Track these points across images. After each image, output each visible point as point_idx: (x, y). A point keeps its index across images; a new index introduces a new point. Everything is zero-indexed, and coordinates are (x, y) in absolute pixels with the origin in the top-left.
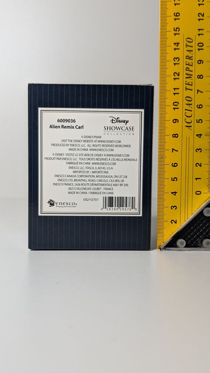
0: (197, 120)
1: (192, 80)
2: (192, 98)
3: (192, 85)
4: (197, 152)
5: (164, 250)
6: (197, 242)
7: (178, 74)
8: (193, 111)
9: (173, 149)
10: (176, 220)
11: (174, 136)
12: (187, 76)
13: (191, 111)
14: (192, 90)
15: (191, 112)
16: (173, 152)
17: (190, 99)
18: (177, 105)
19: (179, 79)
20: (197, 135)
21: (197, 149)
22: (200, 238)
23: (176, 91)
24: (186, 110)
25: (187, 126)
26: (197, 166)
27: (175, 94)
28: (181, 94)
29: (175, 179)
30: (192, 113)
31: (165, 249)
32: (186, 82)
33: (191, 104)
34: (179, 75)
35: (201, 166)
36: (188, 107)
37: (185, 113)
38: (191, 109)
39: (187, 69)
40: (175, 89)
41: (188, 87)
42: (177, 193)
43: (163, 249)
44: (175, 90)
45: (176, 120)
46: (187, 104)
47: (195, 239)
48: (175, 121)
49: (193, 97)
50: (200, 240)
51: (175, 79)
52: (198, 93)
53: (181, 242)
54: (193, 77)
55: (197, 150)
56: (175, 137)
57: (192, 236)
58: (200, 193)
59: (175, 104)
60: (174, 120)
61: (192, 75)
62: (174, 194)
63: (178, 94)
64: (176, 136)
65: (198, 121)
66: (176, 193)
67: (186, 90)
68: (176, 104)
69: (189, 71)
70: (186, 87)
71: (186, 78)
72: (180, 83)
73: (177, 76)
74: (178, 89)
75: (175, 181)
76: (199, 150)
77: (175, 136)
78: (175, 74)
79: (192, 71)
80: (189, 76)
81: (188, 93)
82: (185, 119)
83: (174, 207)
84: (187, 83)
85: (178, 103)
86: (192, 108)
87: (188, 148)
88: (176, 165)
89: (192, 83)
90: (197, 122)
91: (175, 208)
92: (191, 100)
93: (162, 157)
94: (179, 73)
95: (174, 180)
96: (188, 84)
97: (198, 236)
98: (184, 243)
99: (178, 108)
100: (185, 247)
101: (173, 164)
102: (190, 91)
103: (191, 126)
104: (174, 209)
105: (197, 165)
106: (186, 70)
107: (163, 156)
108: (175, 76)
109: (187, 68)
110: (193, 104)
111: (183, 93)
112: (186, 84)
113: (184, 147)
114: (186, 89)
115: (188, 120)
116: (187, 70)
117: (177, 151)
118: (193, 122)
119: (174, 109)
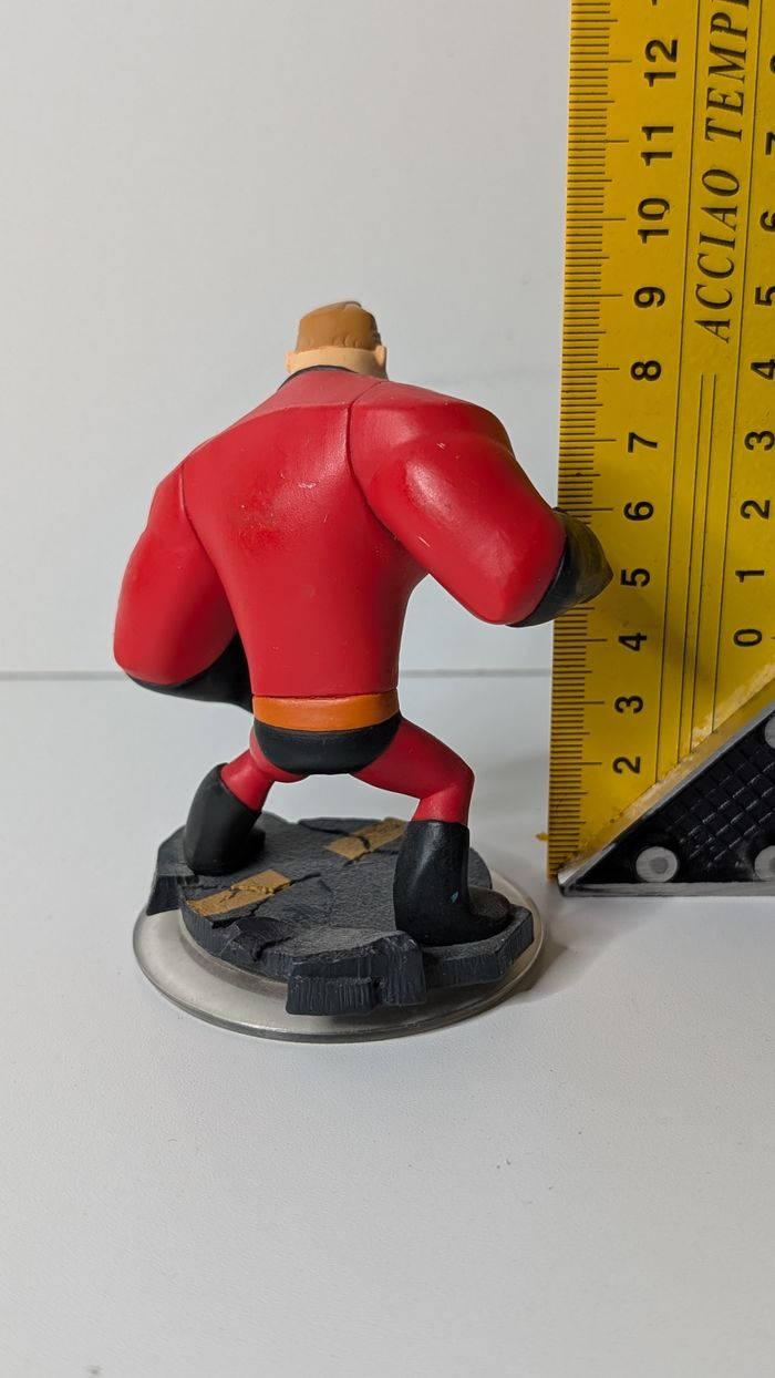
0: (758, 290)
1: (743, 79)
2: (735, 175)
3: (740, 109)
4: (751, 447)
5: (576, 893)
6: (732, 855)
7: (670, 50)
8: (740, 245)
9: (633, 436)
10: (638, 760)
11: (639, 371)
12: (719, 60)
13: (732, 244)
14: (739, 134)
15: (729, 249)
16: (631, 448)
17: (730, 185)
18: (660, 216)
19: (672, 75)
20: (756, 366)
21: (752, 435)
22: (747, 838)
23: (659, 142)
24: (703, 238)
25: (706, 323)
26: (747, 516)
27: (648, 156)
28: (681, 156)
29: (641, 578)
30: (737, 254)
31: (581, 889)
32: (710, 90)
33: (734, 211)
34: (673, 56)
35: (766, 514)
36: (715, 227)
37: (701, 255)
38: (727, 234)
39: (719, 22)
40: (649, 130)
41: (723, 118)
42: (644, 638)
43: (572, 888)
44: (649, 138)
45: (651, 290)
46: (712, 211)
47: (723, 841)
48: (645, 297)
49: (742, 174)
50: (746, 845)
51: (652, 76)
52: (769, 150)
53: (656, 860)
54: (749, 65)
55: (753, 441)
56: (645, 374)
57: (710, 829)
58: (754, 637)
59: (648, 209)
60: (639, 293)
61: (743, 55)
62: (633, 643)
63: (669, 155)
64: (652, 370)
65: (763, 297)
66: (639, 638)
67: (707, 137)
68: (652, 208)
69: (730, 30)
70: (708, 120)
71: (713, 70)
72: (677, 101)
73: (662, 64)
74: (670, 129)
75: (639, 584)
76: (760, 436)
77: (646, 370)
78: (655, 50)
79: (744, 33)
80: (729, 61)
81: (722, 152)
82: (699, 286)
83: (629, 702)
84: (715, 96)
85: (666, 204)
86: (734, 228)
87: (706, 427)
88: (644, 511)
89: (741, 95)
90: (758, 301)
91: (635, 704)
92: (733, 185)
93: (578, 475)
94: (675, 43)
95: (633, 583)
96: (724, 105)
97: (738, 830)
98: (667, 865)
99: (665, 232)
100: (675, 880)
101: (629, 506)
102: (731, 138)
103: (727, 324)
104: (629, 711)
105: (750, 509)
106: (714, 28)
107: (582, 472)
108: (652, 58)
109: (718, 16)
110: (742, 212)
111: (693, 153)
112: (710, 103)
113: (689, 427)
114: (709, 129)
115: (715, 288)
116: (720, 28)
117: (654, 445)
118: (737, 301)
119: (645, 233)
